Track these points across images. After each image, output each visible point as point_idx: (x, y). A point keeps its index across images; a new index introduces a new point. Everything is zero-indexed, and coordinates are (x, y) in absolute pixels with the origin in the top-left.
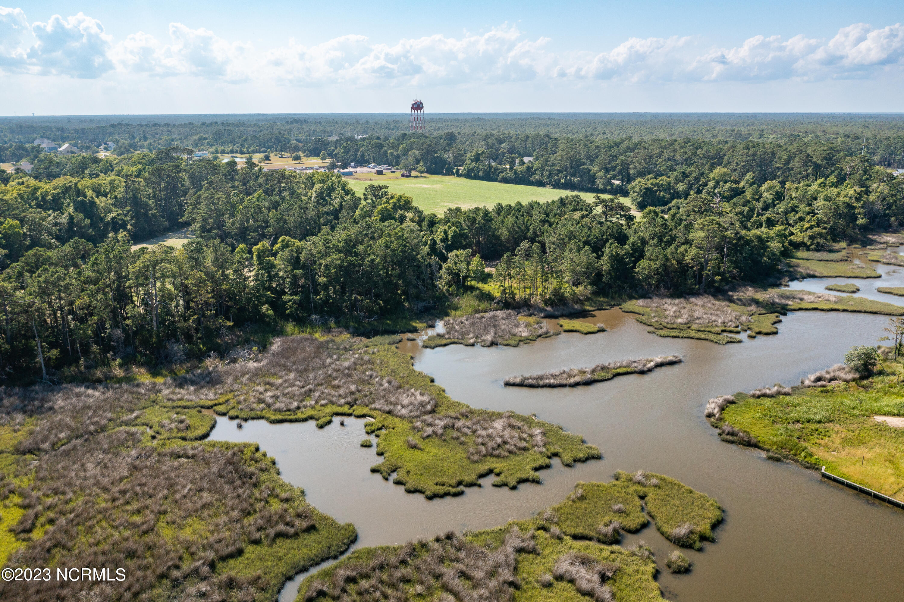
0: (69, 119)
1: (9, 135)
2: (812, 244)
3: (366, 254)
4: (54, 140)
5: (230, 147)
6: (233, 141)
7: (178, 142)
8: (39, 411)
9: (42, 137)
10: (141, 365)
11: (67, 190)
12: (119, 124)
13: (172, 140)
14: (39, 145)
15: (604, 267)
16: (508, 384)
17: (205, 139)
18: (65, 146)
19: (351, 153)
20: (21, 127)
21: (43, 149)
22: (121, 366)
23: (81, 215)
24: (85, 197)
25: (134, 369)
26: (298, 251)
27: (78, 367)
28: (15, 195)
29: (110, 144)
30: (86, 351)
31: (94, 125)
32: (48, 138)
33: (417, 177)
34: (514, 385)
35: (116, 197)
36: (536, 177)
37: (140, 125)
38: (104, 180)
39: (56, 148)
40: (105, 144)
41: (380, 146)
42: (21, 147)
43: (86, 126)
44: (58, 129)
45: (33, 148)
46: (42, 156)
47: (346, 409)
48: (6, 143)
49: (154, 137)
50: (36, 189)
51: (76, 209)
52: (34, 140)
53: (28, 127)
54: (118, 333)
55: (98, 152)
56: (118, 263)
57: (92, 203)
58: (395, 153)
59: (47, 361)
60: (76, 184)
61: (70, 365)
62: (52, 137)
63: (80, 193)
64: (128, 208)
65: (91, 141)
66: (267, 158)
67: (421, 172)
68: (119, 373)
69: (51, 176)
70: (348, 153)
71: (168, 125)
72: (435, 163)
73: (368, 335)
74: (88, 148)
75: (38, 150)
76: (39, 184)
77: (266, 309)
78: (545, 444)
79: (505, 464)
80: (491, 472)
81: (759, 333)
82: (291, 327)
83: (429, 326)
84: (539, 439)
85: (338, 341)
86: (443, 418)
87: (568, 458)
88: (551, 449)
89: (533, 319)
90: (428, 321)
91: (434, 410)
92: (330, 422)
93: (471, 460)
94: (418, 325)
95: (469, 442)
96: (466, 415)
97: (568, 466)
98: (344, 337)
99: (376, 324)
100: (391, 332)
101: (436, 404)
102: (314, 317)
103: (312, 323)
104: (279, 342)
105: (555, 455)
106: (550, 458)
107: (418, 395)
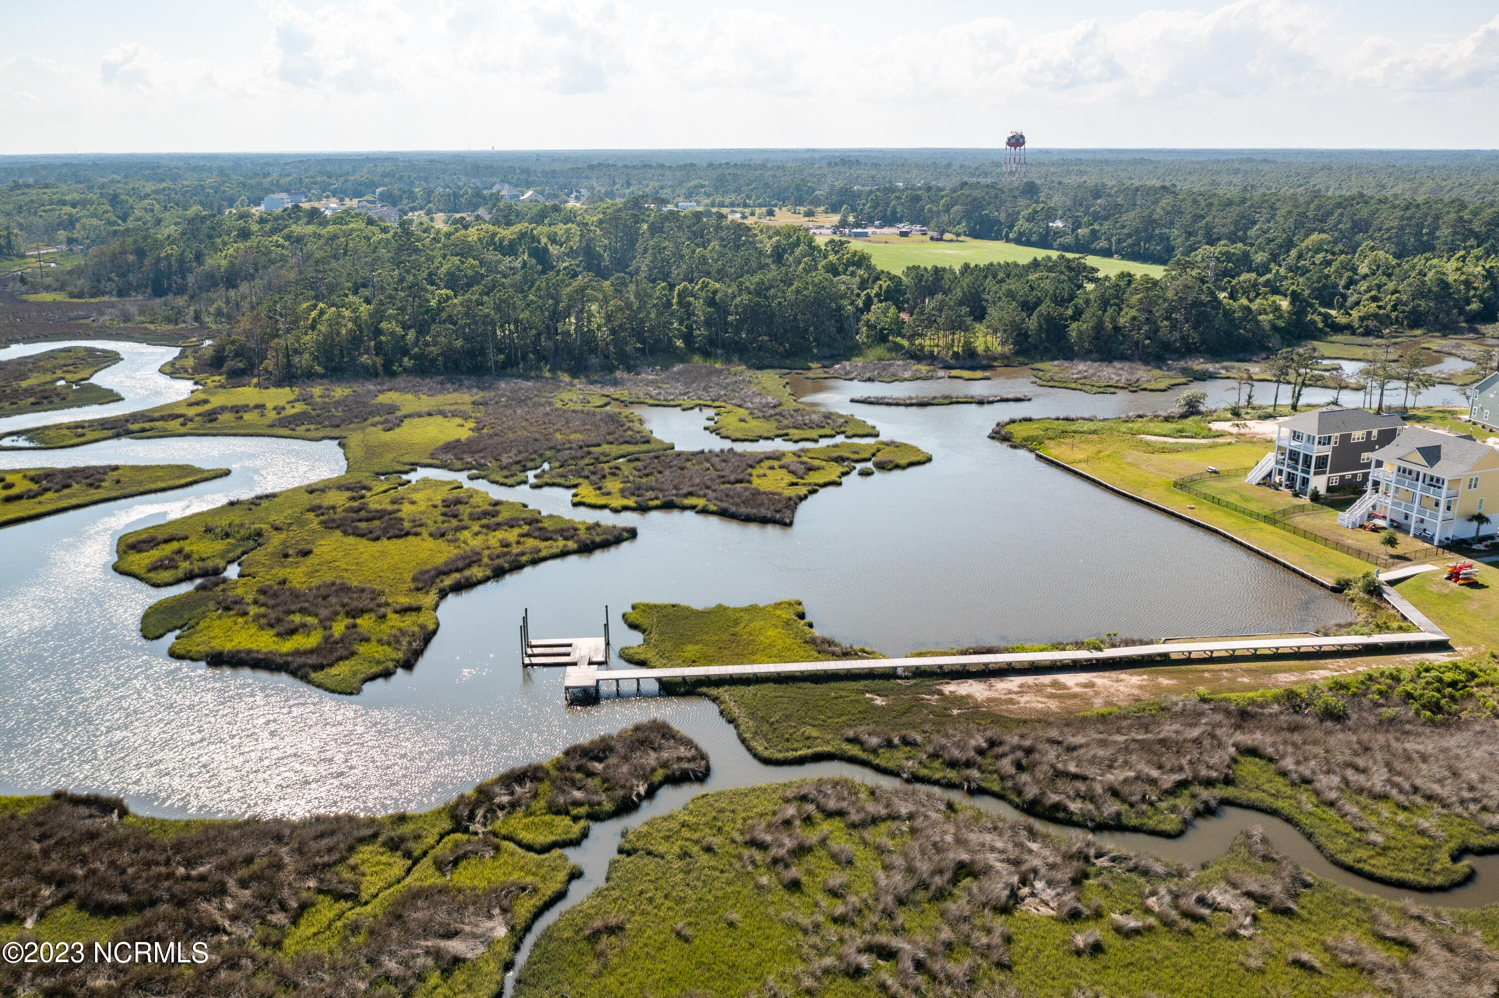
0: (538, 157)
1: (464, 179)
2: (1361, 326)
3: (775, 297)
4: (516, 186)
5: (732, 197)
6: (738, 191)
7: (669, 191)
8: (489, 388)
9: (502, 181)
10: (566, 371)
11: (522, 235)
12: (600, 165)
13: (662, 188)
14: (499, 192)
15: (1032, 327)
16: (852, 401)
17: (703, 186)
18: (529, 193)
19: (880, 208)
20: (478, 167)
21: (503, 196)
22: (549, 371)
23: (534, 261)
24: (539, 243)
25: (560, 373)
26: (715, 292)
27: (518, 369)
28: (475, 238)
29: (584, 191)
30: (524, 358)
31: (569, 166)
32: (510, 183)
33: (951, 241)
34: (858, 401)
35: (571, 248)
36: (1103, 244)
37: (626, 166)
38: (560, 229)
39: (518, 196)
40: (577, 191)
41: (917, 199)
42: (478, 194)
43: (557, 167)
44: (523, 172)
45: (492, 195)
46: (501, 204)
47: (709, 403)
48: (459, 188)
49: (640, 183)
50: (495, 234)
51: (530, 255)
52: (494, 184)
53: (486, 168)
54: (550, 344)
55: (567, 202)
56: (555, 289)
57: (545, 249)
58: (935, 209)
59: (496, 362)
60: (532, 230)
61: (512, 367)
62: (514, 181)
63: (535, 239)
64: (580, 258)
65: (561, 188)
66: (771, 213)
67: (958, 235)
68: (548, 375)
69: (509, 224)
70: (876, 208)
71: (662, 166)
72: (981, 223)
73: (760, 368)
74: (555, 196)
75: (497, 197)
76: (498, 230)
77: (679, 343)
78: (840, 426)
79: (801, 432)
80: (787, 435)
81: (1145, 389)
82: (697, 359)
83: (824, 367)
84: (839, 423)
85: (733, 369)
86: (778, 410)
87: (849, 433)
88: (843, 429)
89: (928, 368)
90: (826, 363)
91: (775, 407)
92: (692, 408)
93: (778, 428)
94: (813, 365)
95: (785, 422)
96: (796, 411)
97: (847, 437)
98: (740, 368)
99: (776, 363)
100: (785, 368)
101: (780, 405)
102: (719, 351)
103: (716, 357)
104: (681, 366)
105: (843, 432)
106: (838, 433)
107: (770, 399)
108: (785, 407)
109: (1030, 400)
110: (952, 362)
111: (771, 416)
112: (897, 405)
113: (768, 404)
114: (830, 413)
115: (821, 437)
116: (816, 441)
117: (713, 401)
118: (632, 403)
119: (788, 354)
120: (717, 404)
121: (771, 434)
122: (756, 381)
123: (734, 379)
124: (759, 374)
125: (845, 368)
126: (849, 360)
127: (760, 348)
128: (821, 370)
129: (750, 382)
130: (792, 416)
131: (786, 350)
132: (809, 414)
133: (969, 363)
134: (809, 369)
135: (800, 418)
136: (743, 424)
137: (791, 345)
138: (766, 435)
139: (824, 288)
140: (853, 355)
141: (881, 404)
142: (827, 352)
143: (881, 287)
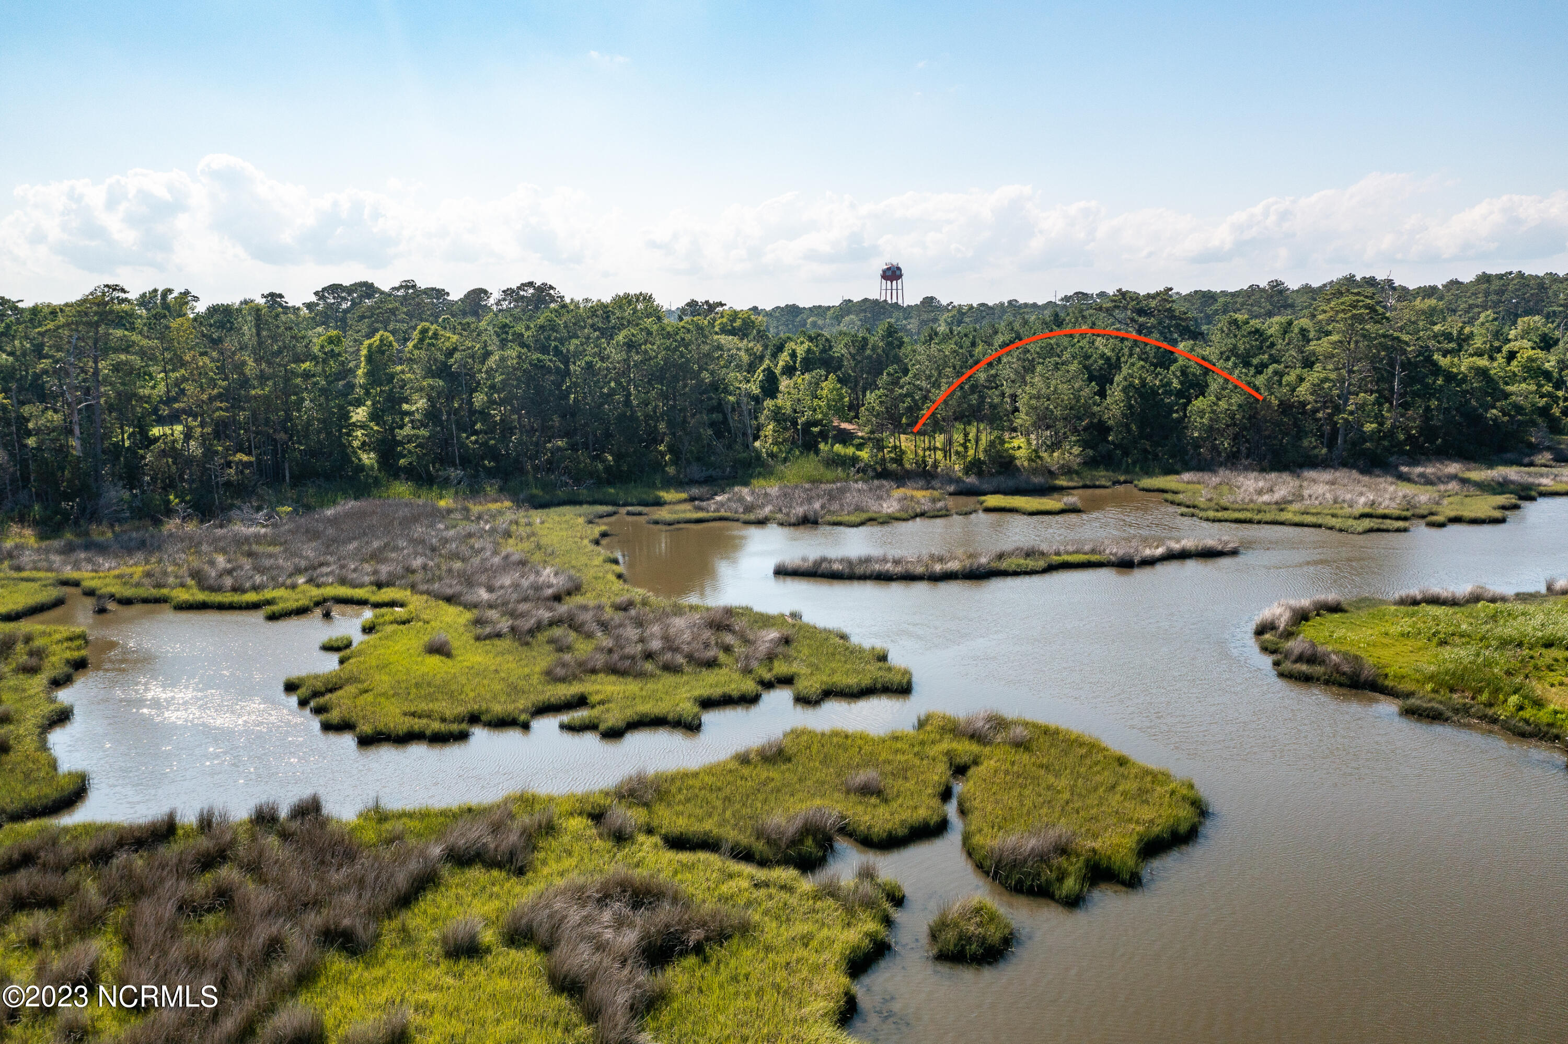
15: (1114, 413)
16: (780, 575)
34: (796, 573)
73: (544, 505)
77: (368, 459)
78: (770, 658)
79: (632, 686)
80: (581, 701)
81: (1457, 520)
82: (402, 490)
83: (692, 499)
84: (763, 648)
85: (476, 509)
86: (562, 609)
87: (811, 684)
88: (781, 668)
89: (927, 493)
90: (695, 491)
91: (557, 598)
92: (301, 611)
93: (551, 676)
94: (668, 495)
95: (583, 649)
96: (624, 608)
97: (803, 700)
98: (498, 505)
99: (583, 492)
100: (601, 503)
101: (575, 589)
102: (455, 473)
103: (445, 483)
104: (351, 504)
105: (787, 681)
106: (768, 685)
107: (547, 574)
108: (586, 600)
109: (1234, 553)
110: (971, 480)
111: (539, 627)
112: (909, 577)
113: (537, 588)
114: (729, 612)
115: (708, 704)
116: (692, 727)
117: (379, 585)
118: (126, 602)
119: (614, 477)
120: (387, 594)
121: (520, 705)
122: (522, 531)
123: (473, 527)
124: (537, 516)
125: (741, 500)
126: (746, 484)
127: (551, 466)
128: (688, 506)
129: (508, 534)
130: (604, 626)
131: (608, 469)
132: (663, 616)
133: (1002, 481)
134: (659, 503)
135: (631, 633)
136: (435, 661)
137: (618, 457)
138: (498, 709)
139: (684, 343)
140: (751, 476)
141: (863, 578)
142: (695, 471)
143: (793, 355)
